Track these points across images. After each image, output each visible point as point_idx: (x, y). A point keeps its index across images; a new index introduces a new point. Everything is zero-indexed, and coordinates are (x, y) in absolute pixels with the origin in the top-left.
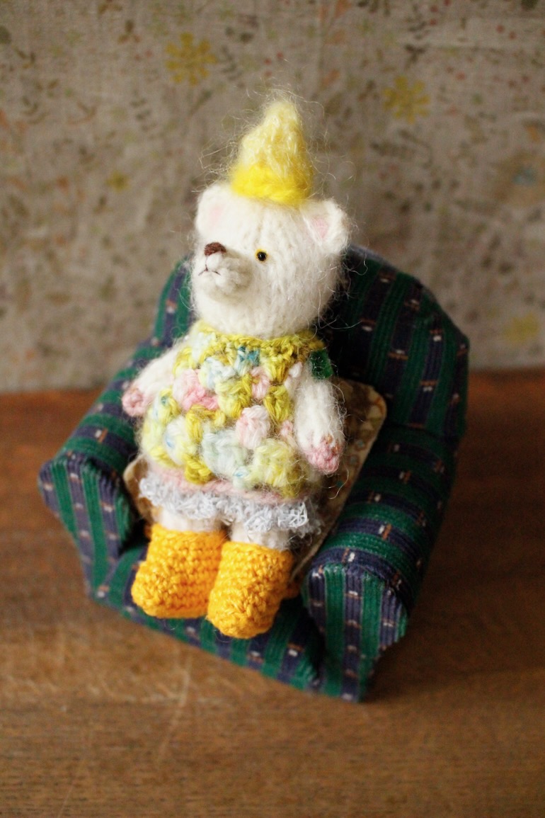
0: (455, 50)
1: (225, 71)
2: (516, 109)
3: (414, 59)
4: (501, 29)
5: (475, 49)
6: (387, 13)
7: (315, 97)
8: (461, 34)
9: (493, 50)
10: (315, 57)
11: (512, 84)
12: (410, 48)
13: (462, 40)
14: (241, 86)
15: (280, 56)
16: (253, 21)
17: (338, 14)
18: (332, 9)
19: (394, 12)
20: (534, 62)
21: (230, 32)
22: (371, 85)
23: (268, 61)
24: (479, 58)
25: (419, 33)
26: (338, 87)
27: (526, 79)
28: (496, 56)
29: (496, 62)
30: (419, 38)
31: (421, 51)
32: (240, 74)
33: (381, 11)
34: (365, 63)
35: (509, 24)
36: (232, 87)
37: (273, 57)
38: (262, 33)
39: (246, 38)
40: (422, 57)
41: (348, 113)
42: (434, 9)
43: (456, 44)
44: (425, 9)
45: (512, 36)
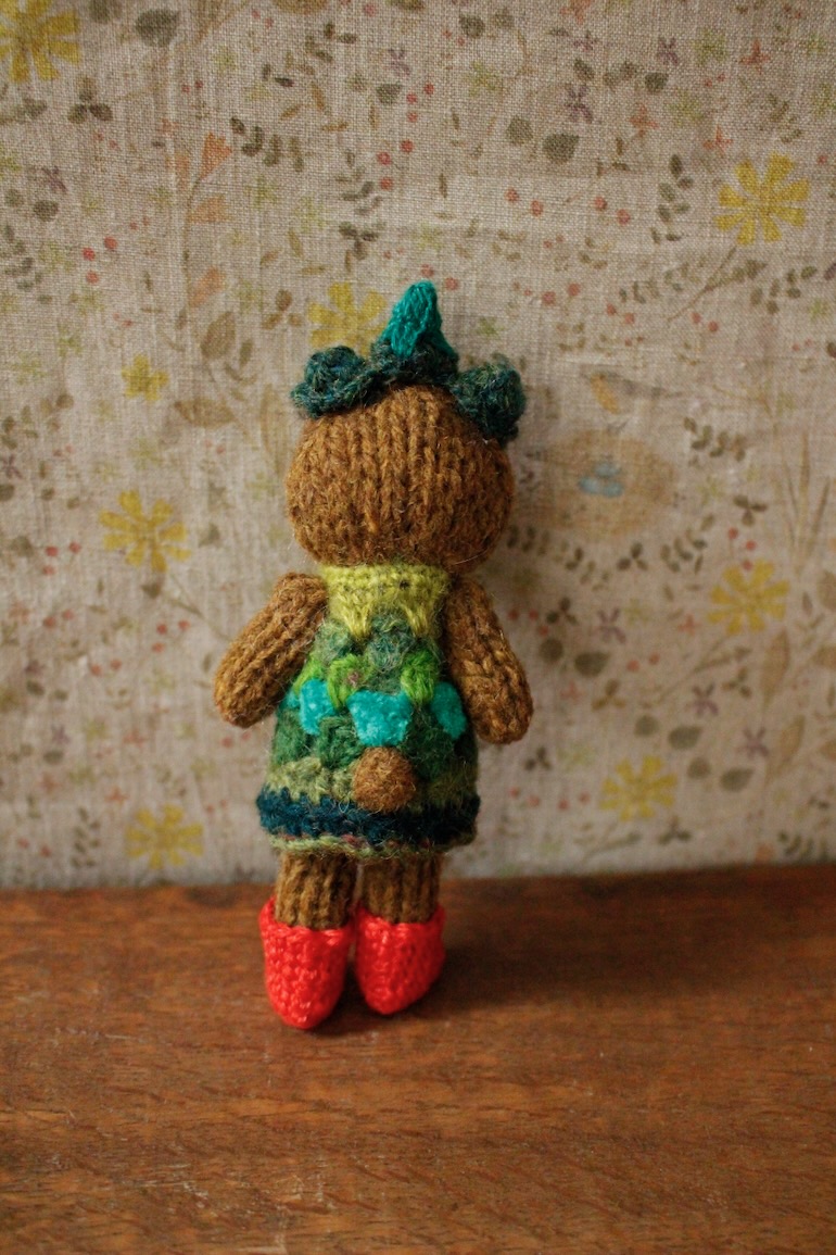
0: (432, 235)
1: (12, 272)
2: (564, 347)
3: (359, 250)
4: (513, 196)
5: (471, 233)
6: (299, 165)
7: (181, 321)
8: (440, 204)
9: (503, 235)
10: (176, 246)
11: (549, 299)
12: (347, 231)
13: (442, 216)
14: (45, 299)
15: (110, 244)
16: (54, 178)
17: (208, 166)
18: (196, 159)
19: (310, 164)
20: (585, 259)
21: (14, 199)
22: (285, 301)
23: (89, 254)
24: (481, 250)
25: (362, 203)
26: (222, 302)
27: (573, 290)
28: (511, 246)
29: (514, 257)
30: (363, 212)
31: (369, 236)
32: (39, 278)
33: (287, 162)
34: (267, 258)
35: (526, 186)
36: (27, 301)
37: (98, 247)
38: (72, 201)
39: (44, 211)
40: (372, 248)
41: (247, 350)
42: (384, 159)
43: (435, 223)
44: (368, 157)
45: (537, 210)
